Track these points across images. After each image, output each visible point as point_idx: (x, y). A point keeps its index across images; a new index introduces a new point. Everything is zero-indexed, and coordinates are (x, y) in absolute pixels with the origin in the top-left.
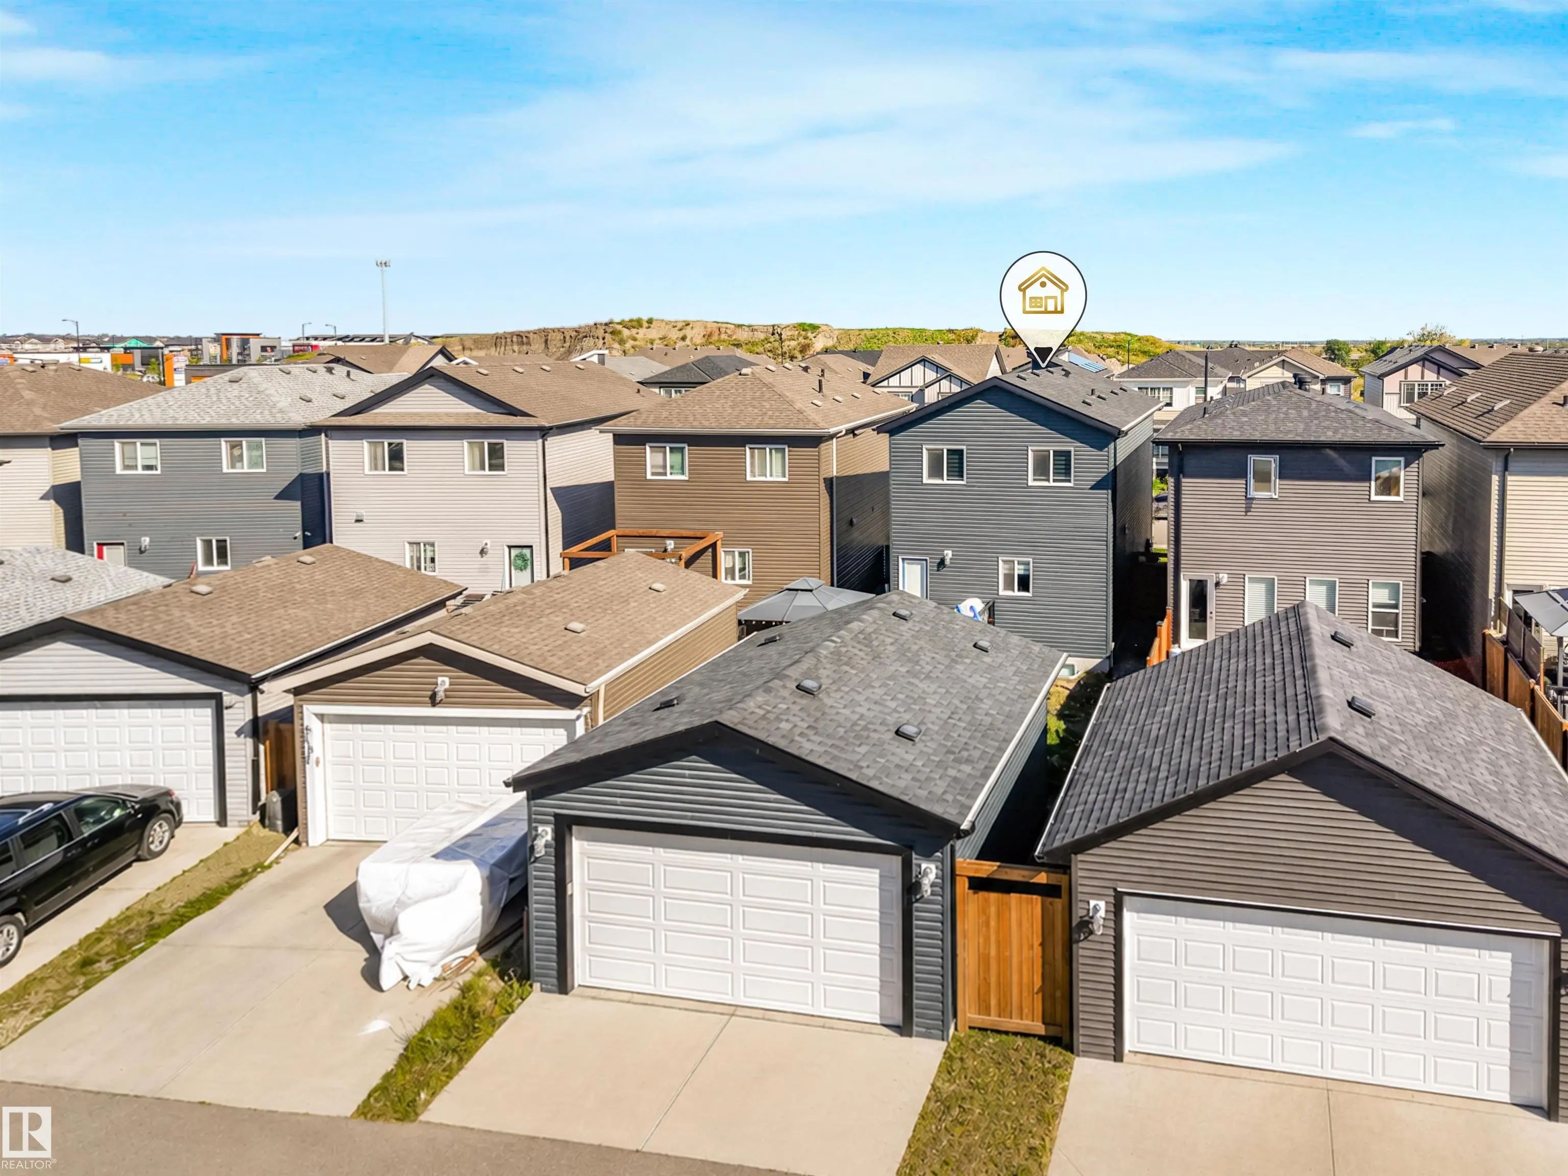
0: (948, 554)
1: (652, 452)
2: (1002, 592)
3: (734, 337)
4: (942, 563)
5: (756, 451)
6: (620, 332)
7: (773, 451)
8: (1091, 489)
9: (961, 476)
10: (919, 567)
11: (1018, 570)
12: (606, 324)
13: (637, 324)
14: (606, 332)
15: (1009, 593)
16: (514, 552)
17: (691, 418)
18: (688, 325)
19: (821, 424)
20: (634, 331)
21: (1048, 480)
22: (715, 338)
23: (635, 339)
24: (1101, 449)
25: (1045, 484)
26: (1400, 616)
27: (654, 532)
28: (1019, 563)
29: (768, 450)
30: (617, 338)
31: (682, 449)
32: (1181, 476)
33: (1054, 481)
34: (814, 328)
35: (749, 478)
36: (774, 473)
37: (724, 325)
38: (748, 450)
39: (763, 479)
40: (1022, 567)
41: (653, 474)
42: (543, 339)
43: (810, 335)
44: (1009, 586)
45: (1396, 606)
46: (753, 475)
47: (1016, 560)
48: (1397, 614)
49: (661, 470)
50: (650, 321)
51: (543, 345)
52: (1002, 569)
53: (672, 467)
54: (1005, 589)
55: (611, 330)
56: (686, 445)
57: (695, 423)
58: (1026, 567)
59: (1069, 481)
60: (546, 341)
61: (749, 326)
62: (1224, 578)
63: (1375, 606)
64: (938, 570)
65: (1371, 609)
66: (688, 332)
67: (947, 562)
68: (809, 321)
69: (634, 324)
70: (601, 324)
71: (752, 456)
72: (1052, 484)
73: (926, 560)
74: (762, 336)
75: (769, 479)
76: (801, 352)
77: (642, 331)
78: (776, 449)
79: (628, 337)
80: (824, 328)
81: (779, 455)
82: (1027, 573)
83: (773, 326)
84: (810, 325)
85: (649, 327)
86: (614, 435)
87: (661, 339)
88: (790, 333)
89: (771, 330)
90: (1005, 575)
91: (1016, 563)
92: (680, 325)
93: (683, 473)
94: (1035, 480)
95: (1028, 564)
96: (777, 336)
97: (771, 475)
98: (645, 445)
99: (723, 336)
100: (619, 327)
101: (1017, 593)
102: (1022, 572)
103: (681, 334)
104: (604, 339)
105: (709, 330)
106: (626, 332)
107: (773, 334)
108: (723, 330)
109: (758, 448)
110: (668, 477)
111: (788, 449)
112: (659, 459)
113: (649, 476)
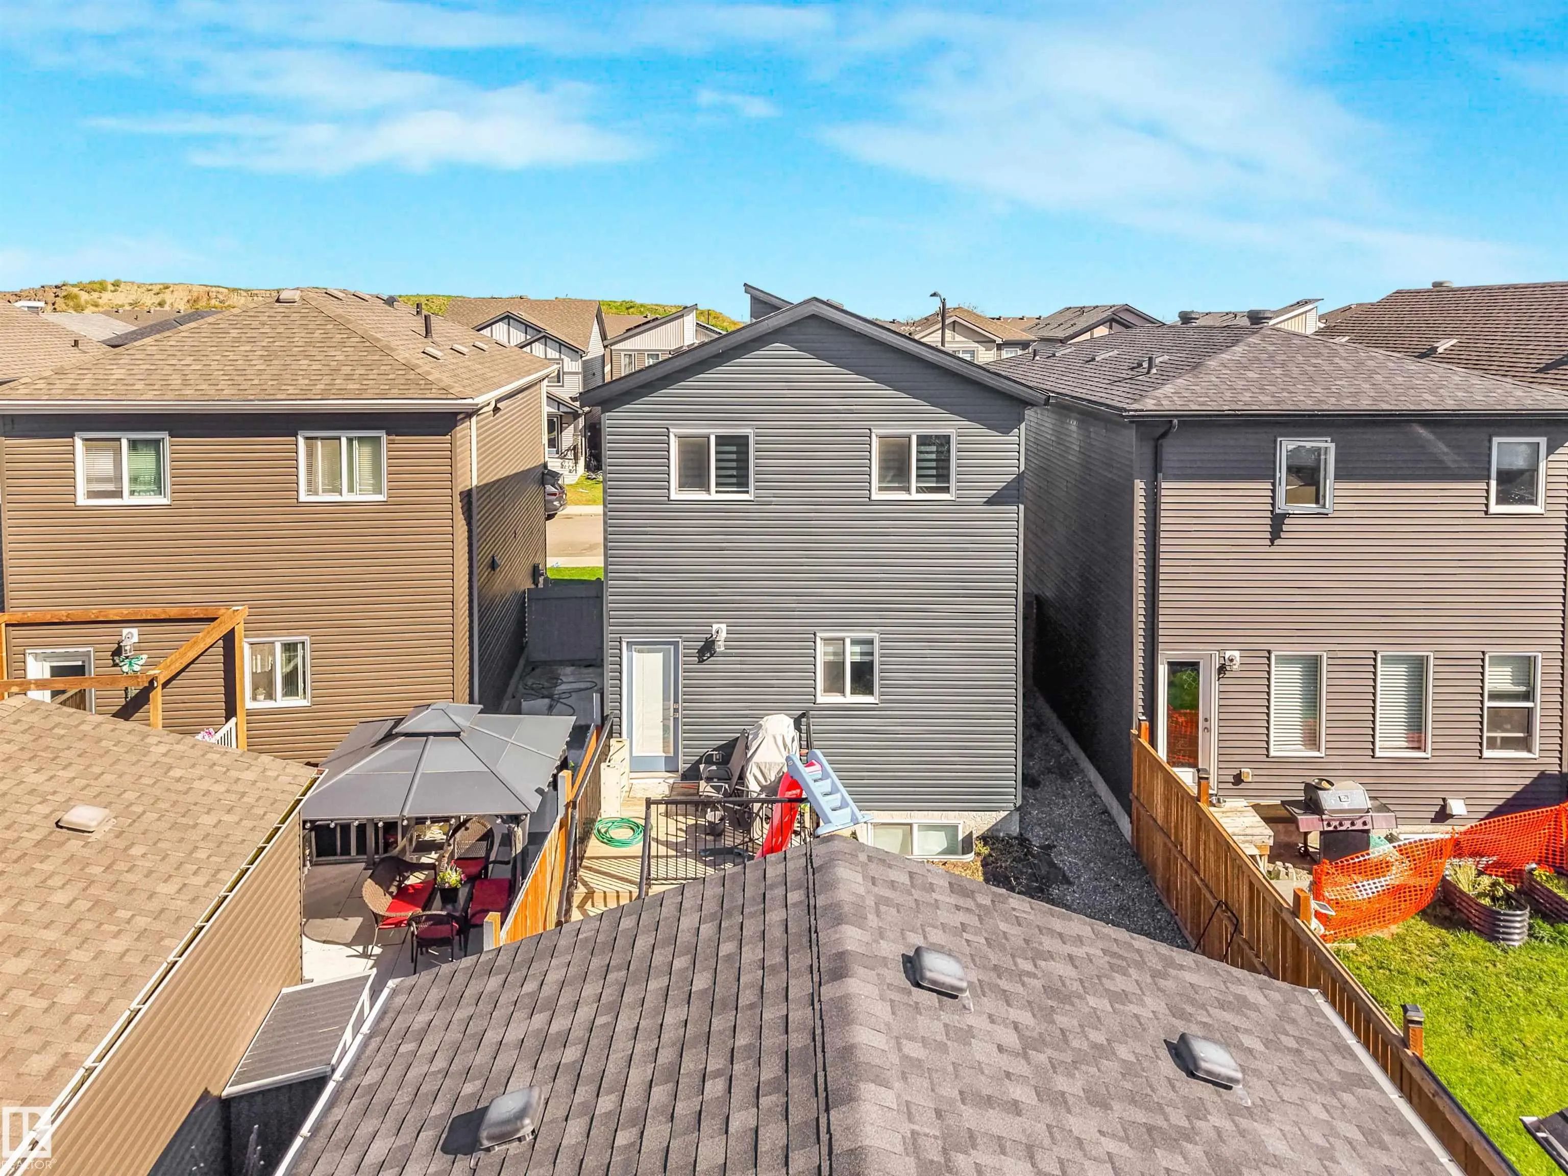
0: (721, 630)
1: (88, 449)
2: (824, 698)
3: (227, 304)
4: (707, 648)
5: (319, 443)
7: (355, 443)
8: (987, 503)
9: (742, 482)
10: (659, 657)
11: (852, 655)
13: (102, 287)
14: (57, 296)
15: (835, 699)
17: (176, 381)
18: (167, 288)
19: (456, 389)
20: (95, 295)
21: (908, 490)
22: (203, 303)
23: (97, 305)
24: (1006, 431)
25: (903, 496)
26: (1538, 713)
28: (854, 642)
29: (344, 441)
31: (156, 443)
32: (1162, 476)
33: (920, 490)
35: (303, 497)
36: (357, 487)
38: (301, 441)
39: (336, 498)
40: (857, 649)
41: (92, 494)
44: (835, 684)
45: (1527, 696)
46: (312, 490)
47: (849, 636)
48: (1530, 711)
49: (110, 487)
50: (116, 284)
52: (823, 654)
53: (134, 480)
54: (828, 690)
55: (65, 294)
56: (165, 435)
57: (188, 392)
58: (866, 648)
59: (946, 490)
62: (1236, 658)
63: (1494, 696)
64: (701, 661)
65: (1488, 704)
67: (720, 647)
69: (96, 286)
70: (50, 287)
71: (311, 454)
72: (914, 496)
73: (676, 644)
75: (347, 497)
77: (106, 296)
78: (360, 439)
79: (87, 302)
81: (367, 450)
82: (867, 659)
85: (115, 291)
87: (131, 304)
90: (828, 664)
91: (848, 641)
92: (156, 289)
93: (159, 491)
94: (881, 489)
95: (871, 642)
97: (351, 489)
98: (72, 436)
100: (75, 290)
101: (850, 698)
102: (858, 659)
103: (157, 300)
104: (53, 304)
109: (323, 439)
110: (127, 500)
111: (384, 438)
112: (104, 464)
113: (82, 500)
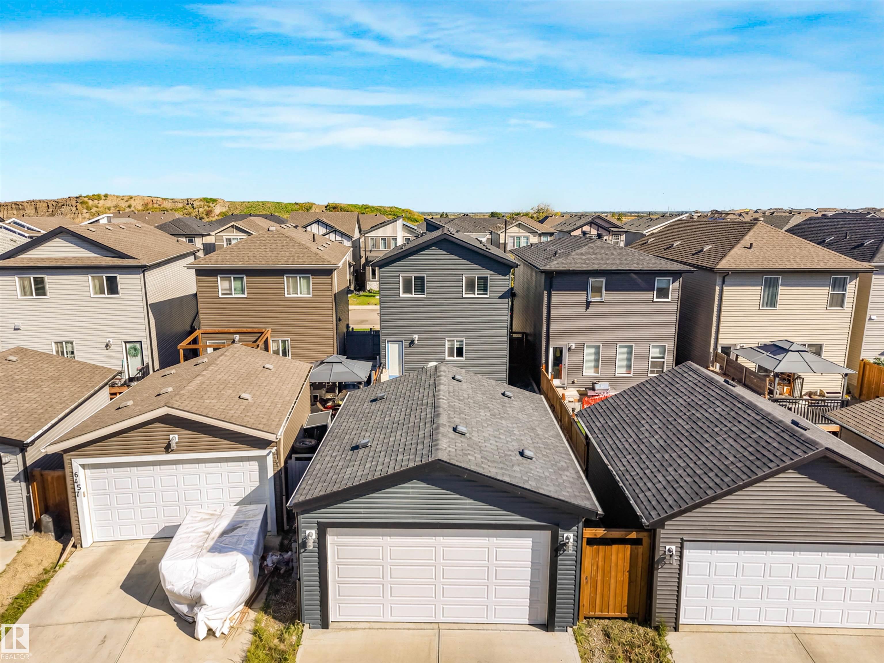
0: (416, 337)
1: (221, 280)
2: (447, 358)
3: (162, 207)
4: (412, 343)
5: (290, 279)
6: (87, 203)
7: (302, 278)
8: (499, 298)
9: (423, 292)
10: (397, 345)
11: (456, 345)
12: (77, 198)
13: (98, 197)
14: (77, 202)
15: (451, 358)
16: (128, 345)
17: (246, 259)
18: (132, 198)
19: (333, 262)
20: (96, 202)
21: (474, 294)
22: (150, 206)
23: (97, 207)
24: (505, 276)
25: (473, 296)
26: (665, 363)
27: (226, 330)
28: (457, 341)
29: (298, 278)
30: (85, 206)
31: (242, 278)
32: (552, 290)
33: (478, 294)
34: (214, 201)
35: (286, 296)
36: (303, 292)
37: (155, 199)
38: (285, 278)
39: (296, 296)
40: (458, 343)
41: (223, 294)
42: (33, 207)
43: (211, 204)
44: (451, 354)
45: (663, 358)
46: (289, 294)
47: (455, 339)
48: (663, 362)
49: (228, 292)
50: (106, 196)
51: (34, 210)
52: (447, 345)
53: (235, 290)
54: (449, 356)
55: (81, 201)
56: (244, 276)
57: (251, 262)
58: (461, 343)
59: (486, 294)
60: (36, 208)
61: (172, 199)
62: (573, 346)
63: (652, 358)
64: (410, 347)
65: (650, 360)
66: (132, 202)
67: (416, 342)
68: (209, 196)
69: (96, 197)
70: (73, 198)
71: (288, 282)
72: (476, 296)
73: (402, 342)
74: (181, 205)
75: (299, 295)
76: (206, 215)
77: (102, 202)
78: (303, 277)
79: (92, 206)
80: (219, 201)
81: (305, 281)
82: (461, 346)
83: (187, 199)
84: (211, 199)
85: (105, 200)
86: (196, 270)
87: (114, 207)
88: (199, 204)
89: (186, 202)
90: (448, 348)
91: (455, 341)
92: (126, 199)
93: (243, 293)
94: (466, 294)
95: (462, 341)
96: (190, 206)
97: (301, 293)
98: (217, 276)
99: (155, 206)
100: (86, 199)
101: (456, 358)
102: (458, 346)
103: (127, 204)
104: (76, 206)
105: (146, 201)
106: (90, 202)
107: (188, 204)
108: (155, 202)
109: (292, 277)
110: (234, 296)
111: (311, 277)
112: (226, 284)
113: (220, 296)
